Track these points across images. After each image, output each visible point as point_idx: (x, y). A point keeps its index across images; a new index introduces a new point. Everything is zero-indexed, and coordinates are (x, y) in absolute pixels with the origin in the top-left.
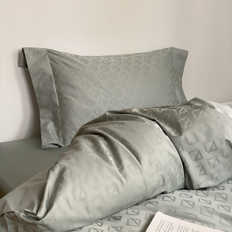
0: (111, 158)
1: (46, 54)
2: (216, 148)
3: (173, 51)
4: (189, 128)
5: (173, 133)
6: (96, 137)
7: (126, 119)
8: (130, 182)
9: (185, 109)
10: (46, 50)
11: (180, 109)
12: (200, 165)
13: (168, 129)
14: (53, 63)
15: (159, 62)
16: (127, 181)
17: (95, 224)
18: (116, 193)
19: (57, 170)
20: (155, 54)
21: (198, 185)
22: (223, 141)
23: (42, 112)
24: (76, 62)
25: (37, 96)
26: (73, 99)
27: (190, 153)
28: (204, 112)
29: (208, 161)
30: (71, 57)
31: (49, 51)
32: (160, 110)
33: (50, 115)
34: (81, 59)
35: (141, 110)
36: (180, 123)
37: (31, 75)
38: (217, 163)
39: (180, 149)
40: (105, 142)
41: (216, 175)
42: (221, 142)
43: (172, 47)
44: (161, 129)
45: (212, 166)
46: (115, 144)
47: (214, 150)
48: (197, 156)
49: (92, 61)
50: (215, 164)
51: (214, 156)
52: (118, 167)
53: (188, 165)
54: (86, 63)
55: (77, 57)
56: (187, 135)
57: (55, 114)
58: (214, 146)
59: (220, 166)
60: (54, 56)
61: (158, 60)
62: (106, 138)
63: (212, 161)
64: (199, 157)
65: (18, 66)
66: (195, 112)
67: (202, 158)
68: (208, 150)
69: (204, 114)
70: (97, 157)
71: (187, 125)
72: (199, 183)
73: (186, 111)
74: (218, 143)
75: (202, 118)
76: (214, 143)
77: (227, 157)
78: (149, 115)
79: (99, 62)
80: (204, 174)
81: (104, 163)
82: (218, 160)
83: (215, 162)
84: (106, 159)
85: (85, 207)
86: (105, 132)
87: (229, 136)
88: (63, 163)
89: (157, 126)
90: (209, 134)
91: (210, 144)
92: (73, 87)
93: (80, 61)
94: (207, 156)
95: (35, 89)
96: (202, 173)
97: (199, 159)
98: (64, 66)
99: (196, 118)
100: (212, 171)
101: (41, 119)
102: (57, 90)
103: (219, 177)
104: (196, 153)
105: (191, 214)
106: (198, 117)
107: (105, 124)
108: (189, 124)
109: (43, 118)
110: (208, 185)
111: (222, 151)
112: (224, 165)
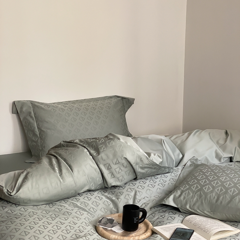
0: (56, 169)
4: (104, 151)
5: (95, 154)
6: (52, 156)
7: (71, 147)
9: (103, 140)
11: (101, 140)
13: (92, 152)
19: (25, 174)
21: (110, 184)
22: (122, 158)
28: (113, 142)
29: (115, 169)
32: (90, 140)
35: (81, 141)
36: (99, 148)
38: (120, 171)
39: (99, 163)
40: (56, 160)
41: (121, 178)
42: (122, 159)
45: (117, 172)
46: (60, 161)
47: (118, 163)
48: (108, 167)
50: (120, 172)
51: (119, 167)
52: (60, 173)
53: (103, 173)
56: (103, 155)
58: (117, 161)
59: (123, 173)
62: (57, 158)
63: (117, 170)
66: (108, 142)
68: (114, 164)
69: (113, 143)
70: (49, 168)
72: (111, 182)
73: (104, 141)
74: (120, 160)
75: (112, 145)
76: (117, 159)
77: (126, 167)
78: (84, 144)
81: (52, 171)
82: (121, 169)
83: (119, 170)
84: (54, 169)
86: (57, 154)
87: (126, 156)
88: (29, 170)
94: (114, 167)
96: (112, 177)
97: (110, 169)
99: (108, 145)
100: (118, 176)
103: (123, 179)
104: (108, 165)
106: (109, 145)
108: (104, 148)
110: (116, 184)
111: (123, 164)
112: (125, 172)
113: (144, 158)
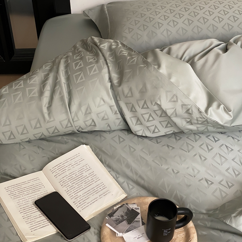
2: (148, 108)
9: (136, 60)
11: (133, 58)
12: (136, 117)
27: (126, 104)
28: (146, 70)
29: (142, 115)
38: (151, 119)
39: (118, 99)
41: (152, 128)
42: (152, 104)
45: (146, 120)
51: (148, 113)
58: (145, 105)
59: (156, 122)
64: (133, 110)
66: (140, 68)
67: (136, 111)
69: (146, 72)
71: (128, 79)
72: (135, 130)
74: (149, 104)
77: (161, 116)
80: (140, 124)
83: (149, 118)
91: (142, 102)
100: (148, 124)
103: (157, 130)
106: (140, 73)
108: (130, 77)
110: (145, 134)
111: (155, 111)
112: (160, 122)
113: (194, 110)
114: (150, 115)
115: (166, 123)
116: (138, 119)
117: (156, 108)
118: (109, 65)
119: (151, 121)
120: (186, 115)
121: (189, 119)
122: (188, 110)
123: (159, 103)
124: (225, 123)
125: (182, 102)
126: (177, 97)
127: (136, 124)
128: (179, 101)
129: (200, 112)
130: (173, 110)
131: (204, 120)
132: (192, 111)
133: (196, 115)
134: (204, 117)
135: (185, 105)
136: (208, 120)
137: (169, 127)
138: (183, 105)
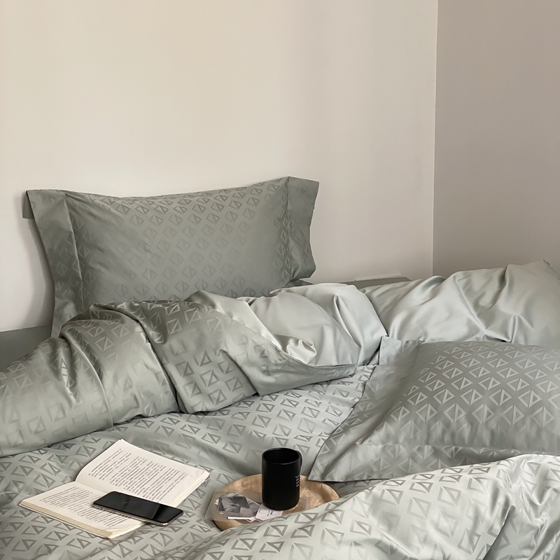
1: (63, 200)
2: (210, 361)
3: (290, 183)
4: (176, 333)
7: (109, 318)
8: (81, 402)
10: (63, 193)
12: (192, 383)
13: (151, 333)
14: (74, 214)
15: (256, 204)
16: (78, 401)
17: (37, 452)
18: (61, 415)
20: (254, 192)
21: (192, 408)
22: (218, 352)
23: (58, 288)
24: (109, 212)
25: (51, 263)
26: (103, 269)
27: (177, 366)
28: (198, 313)
29: (201, 376)
30: (101, 203)
31: (68, 195)
32: (151, 306)
33: (70, 292)
34: (119, 205)
36: (167, 325)
37: (41, 231)
38: (214, 379)
39: (164, 361)
41: (216, 395)
42: (216, 354)
43: (289, 178)
44: (143, 335)
45: (207, 383)
47: (208, 363)
48: (186, 370)
49: (136, 209)
51: (210, 371)
52: (71, 383)
53: (175, 382)
54: (126, 213)
55: (112, 203)
56: (173, 343)
57: (76, 290)
58: (206, 358)
59: (221, 384)
60: (77, 203)
61: (256, 201)
63: (207, 377)
64: (189, 371)
65: (23, 217)
66: (188, 313)
67: (193, 372)
68: (200, 363)
69: (198, 315)
70: (48, 369)
71: (175, 329)
72: (192, 405)
73: (179, 309)
74: (211, 355)
75: (194, 320)
76: (206, 354)
77: (227, 372)
79: (148, 210)
80: (198, 393)
82: (216, 376)
83: (211, 378)
85: (17, 430)
87: (226, 346)
89: (139, 329)
90: (200, 343)
91: (202, 355)
92: (101, 250)
93: (116, 210)
94: (199, 370)
95: (47, 252)
96: (195, 393)
97: (190, 374)
98: (90, 219)
99: (187, 320)
101: (56, 298)
102: (78, 255)
103: (222, 398)
104: (184, 366)
105: (163, 443)
106: (190, 319)
107: (81, 322)
108: (177, 327)
109: (58, 297)
110: (206, 408)
111: (219, 365)
112: (226, 383)
113: (269, 351)
114: (213, 374)
115: (234, 381)
116: (196, 386)
117: (221, 358)
118: (141, 322)
119: (214, 383)
120: (260, 361)
121: (264, 366)
122: (263, 352)
123: (225, 349)
124: (309, 363)
125: (253, 341)
126: (246, 337)
127: (193, 395)
128: (250, 342)
129: (279, 351)
130: (245, 356)
131: (284, 361)
132: (268, 351)
133: (274, 357)
134: (285, 357)
135: (259, 346)
136: (290, 361)
137: (239, 388)
138: (257, 346)
